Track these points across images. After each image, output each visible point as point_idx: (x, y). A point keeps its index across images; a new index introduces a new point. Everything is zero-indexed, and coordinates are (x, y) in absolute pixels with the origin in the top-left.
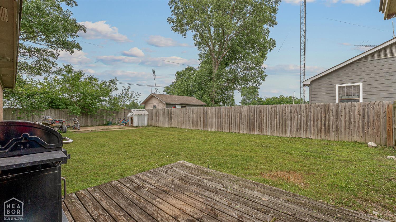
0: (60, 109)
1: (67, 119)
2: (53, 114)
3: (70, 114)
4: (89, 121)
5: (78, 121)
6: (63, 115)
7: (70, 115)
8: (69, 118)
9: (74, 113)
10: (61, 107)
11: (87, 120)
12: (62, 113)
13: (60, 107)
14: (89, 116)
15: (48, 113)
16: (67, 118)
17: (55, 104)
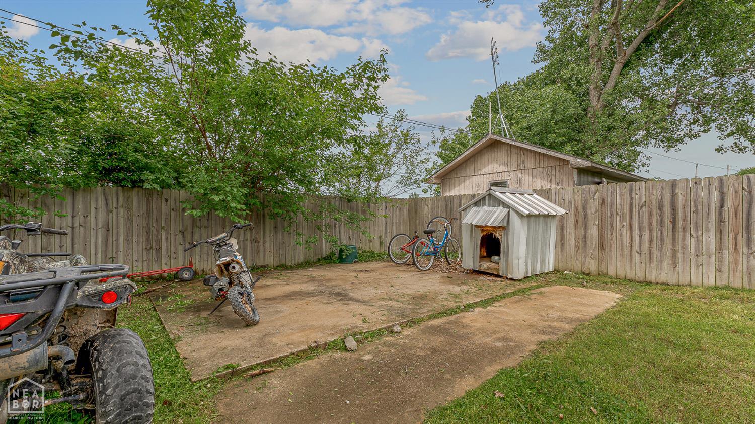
0: (147, 186)
1: (184, 237)
2: (118, 214)
3: (197, 213)
4: (269, 245)
5: (242, 250)
6: (163, 217)
7: (194, 220)
8: (190, 230)
9: (213, 207)
10: (152, 177)
11: (265, 242)
12: (159, 210)
13: (146, 175)
14: (269, 223)
15: (93, 210)
16: (182, 232)
17: (122, 159)
